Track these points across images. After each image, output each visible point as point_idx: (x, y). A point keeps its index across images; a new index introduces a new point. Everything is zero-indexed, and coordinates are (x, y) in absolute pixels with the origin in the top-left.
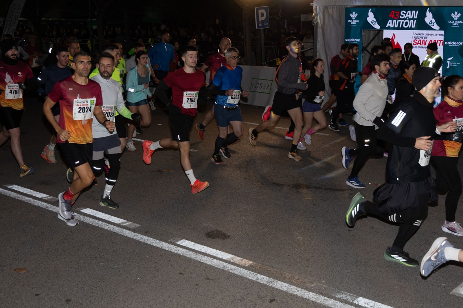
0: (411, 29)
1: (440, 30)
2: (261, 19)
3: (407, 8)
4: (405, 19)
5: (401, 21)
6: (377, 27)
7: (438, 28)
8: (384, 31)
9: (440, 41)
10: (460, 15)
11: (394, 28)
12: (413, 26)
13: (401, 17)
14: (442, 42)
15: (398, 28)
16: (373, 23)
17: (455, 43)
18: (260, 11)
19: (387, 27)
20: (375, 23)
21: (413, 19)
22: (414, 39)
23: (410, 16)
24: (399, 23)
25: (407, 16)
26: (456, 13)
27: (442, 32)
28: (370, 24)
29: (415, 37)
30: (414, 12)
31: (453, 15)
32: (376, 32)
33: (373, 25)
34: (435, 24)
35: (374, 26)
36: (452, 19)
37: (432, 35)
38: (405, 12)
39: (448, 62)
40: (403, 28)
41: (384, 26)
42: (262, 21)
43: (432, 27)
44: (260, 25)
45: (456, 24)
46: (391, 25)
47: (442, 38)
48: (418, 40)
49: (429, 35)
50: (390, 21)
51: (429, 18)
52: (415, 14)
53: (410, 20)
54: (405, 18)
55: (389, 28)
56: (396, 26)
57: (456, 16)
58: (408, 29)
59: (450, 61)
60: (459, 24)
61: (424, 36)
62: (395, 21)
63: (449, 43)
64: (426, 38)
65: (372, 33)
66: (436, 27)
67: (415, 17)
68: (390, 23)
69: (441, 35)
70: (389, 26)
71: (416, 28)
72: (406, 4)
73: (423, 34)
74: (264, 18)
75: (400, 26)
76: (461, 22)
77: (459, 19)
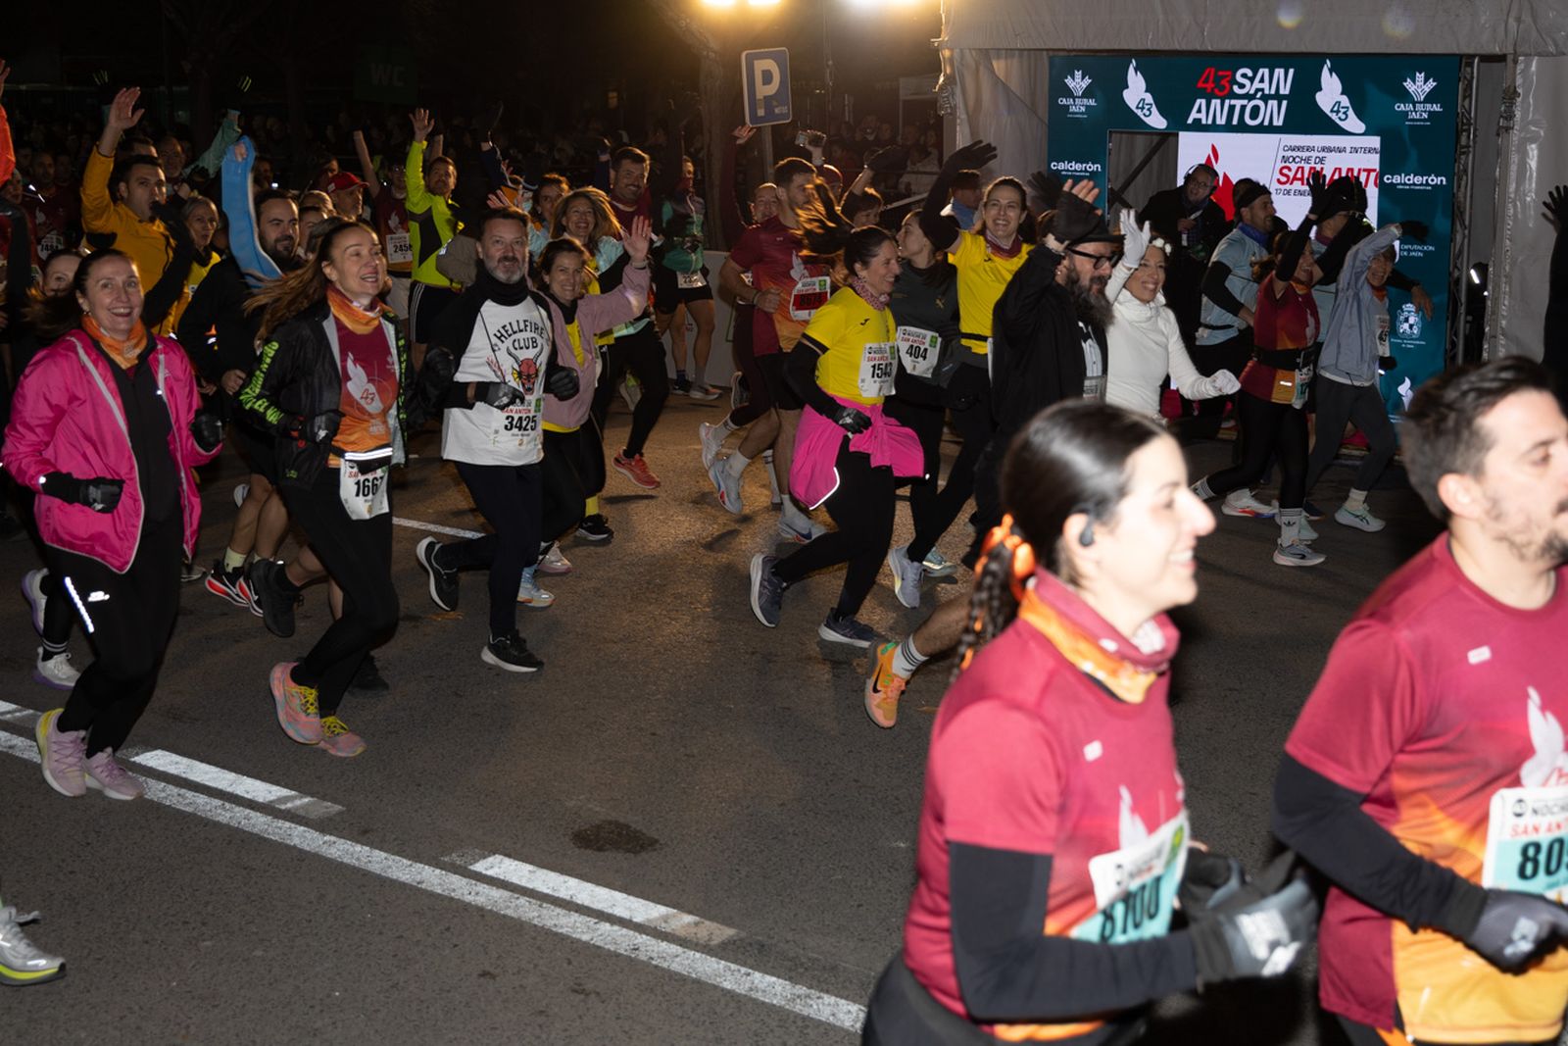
0: (1271, 129)
1: (1366, 133)
2: (764, 91)
4: (1249, 97)
5: (1238, 103)
6: (1157, 121)
7: (1361, 127)
8: (1182, 134)
9: (1369, 171)
10: (1431, 84)
11: (1213, 128)
12: (1278, 122)
13: (1236, 88)
14: (1373, 175)
15: (1228, 128)
16: (1143, 108)
17: (1418, 180)
18: (761, 65)
19: (1190, 121)
20: (1149, 109)
21: (1278, 97)
22: (1280, 165)
24: (1232, 108)
25: (1257, 85)
26: (1420, 77)
27: (1375, 142)
28: (1133, 111)
29: (1285, 159)
30: (1279, 72)
31: (1408, 84)
32: (1156, 139)
33: (1142, 117)
34: (1351, 112)
35: (1146, 120)
36: (1406, 97)
37: (1341, 150)
38: (1250, 73)
39: (1396, 243)
40: (1242, 128)
41: (1178, 120)
42: (765, 97)
43: (1341, 124)
44: (761, 112)
45: (1419, 113)
46: (1202, 116)
47: (1374, 161)
48: (1294, 167)
49: (1330, 150)
50: (1201, 102)
51: (1330, 93)
52: (1283, 80)
53: (1266, 98)
54: (1252, 92)
55: (1198, 126)
56: (1221, 121)
57: (1419, 86)
58: (1260, 129)
59: (1402, 239)
60: (1430, 113)
61: (1314, 154)
62: (1216, 102)
63: (1397, 179)
64: (1322, 160)
65: (1141, 144)
66: (1354, 123)
67: (1285, 90)
68: (1200, 111)
69: (1370, 150)
70: (1197, 121)
71: (1288, 128)
72: (1253, 47)
73: (1309, 149)
74: (772, 89)
75: (1235, 122)
76: (1437, 108)
77: (1430, 98)
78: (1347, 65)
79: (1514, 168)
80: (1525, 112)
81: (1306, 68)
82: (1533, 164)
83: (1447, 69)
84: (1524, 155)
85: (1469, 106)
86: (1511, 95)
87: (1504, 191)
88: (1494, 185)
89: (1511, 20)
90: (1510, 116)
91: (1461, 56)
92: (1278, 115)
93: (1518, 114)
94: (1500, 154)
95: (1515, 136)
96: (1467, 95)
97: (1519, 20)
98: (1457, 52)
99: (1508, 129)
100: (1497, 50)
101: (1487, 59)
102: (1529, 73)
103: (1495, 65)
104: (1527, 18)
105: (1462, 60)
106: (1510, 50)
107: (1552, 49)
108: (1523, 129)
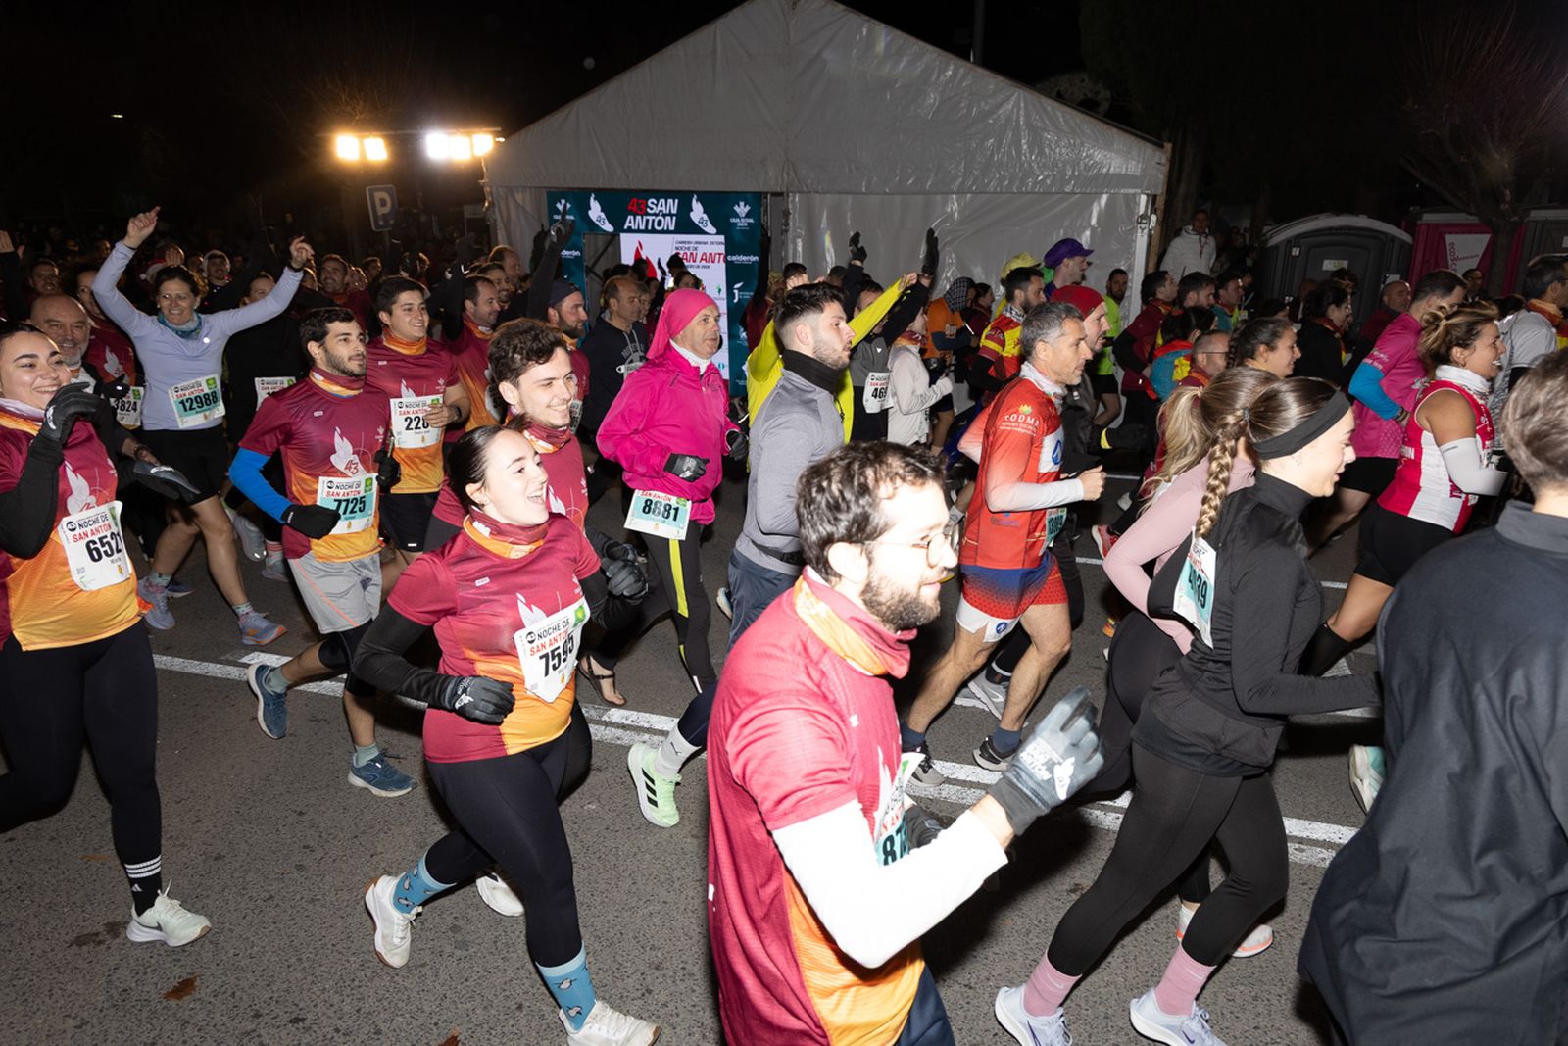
2: (382, 211)
3: (659, 194)
4: (656, 215)
5: (651, 218)
7: (714, 231)
8: (623, 235)
9: (720, 254)
10: (748, 208)
14: (722, 256)
15: (646, 231)
16: (600, 221)
17: (744, 258)
18: (379, 195)
20: (603, 221)
23: (664, 208)
24: (647, 221)
25: (659, 208)
26: (742, 204)
27: (722, 238)
28: (595, 223)
30: (670, 201)
31: (736, 208)
32: (609, 237)
33: (600, 225)
34: (709, 223)
36: (736, 215)
37: (705, 243)
39: (736, 292)
40: (653, 231)
41: (620, 228)
42: (384, 215)
43: (705, 229)
44: (381, 223)
45: (743, 223)
46: (632, 225)
47: (722, 249)
49: (699, 243)
51: (697, 213)
52: (673, 205)
53: (664, 215)
56: (642, 228)
57: (742, 209)
58: (663, 232)
59: (739, 289)
60: (749, 224)
61: (691, 245)
62: (639, 217)
63: (734, 258)
64: (696, 249)
65: (601, 241)
66: (710, 229)
67: (674, 211)
68: (630, 222)
69: (721, 243)
71: (677, 231)
72: (655, 187)
73: (689, 243)
74: (387, 209)
75: (649, 228)
76: (751, 220)
77: (748, 215)
78: (704, 197)
79: (791, 252)
80: (794, 222)
81: (684, 199)
82: (800, 249)
83: (756, 199)
84: (795, 246)
85: (768, 220)
86: (786, 214)
89: (785, 176)
90: (787, 225)
91: (761, 193)
92: (670, 223)
93: (791, 223)
94: (783, 243)
95: (790, 235)
96: (766, 214)
97: (788, 174)
98: (759, 190)
99: (787, 231)
100: (779, 190)
101: (775, 194)
102: (795, 201)
103: (780, 198)
104: (792, 174)
105: (763, 195)
106: (784, 190)
107: (805, 189)
108: (795, 231)
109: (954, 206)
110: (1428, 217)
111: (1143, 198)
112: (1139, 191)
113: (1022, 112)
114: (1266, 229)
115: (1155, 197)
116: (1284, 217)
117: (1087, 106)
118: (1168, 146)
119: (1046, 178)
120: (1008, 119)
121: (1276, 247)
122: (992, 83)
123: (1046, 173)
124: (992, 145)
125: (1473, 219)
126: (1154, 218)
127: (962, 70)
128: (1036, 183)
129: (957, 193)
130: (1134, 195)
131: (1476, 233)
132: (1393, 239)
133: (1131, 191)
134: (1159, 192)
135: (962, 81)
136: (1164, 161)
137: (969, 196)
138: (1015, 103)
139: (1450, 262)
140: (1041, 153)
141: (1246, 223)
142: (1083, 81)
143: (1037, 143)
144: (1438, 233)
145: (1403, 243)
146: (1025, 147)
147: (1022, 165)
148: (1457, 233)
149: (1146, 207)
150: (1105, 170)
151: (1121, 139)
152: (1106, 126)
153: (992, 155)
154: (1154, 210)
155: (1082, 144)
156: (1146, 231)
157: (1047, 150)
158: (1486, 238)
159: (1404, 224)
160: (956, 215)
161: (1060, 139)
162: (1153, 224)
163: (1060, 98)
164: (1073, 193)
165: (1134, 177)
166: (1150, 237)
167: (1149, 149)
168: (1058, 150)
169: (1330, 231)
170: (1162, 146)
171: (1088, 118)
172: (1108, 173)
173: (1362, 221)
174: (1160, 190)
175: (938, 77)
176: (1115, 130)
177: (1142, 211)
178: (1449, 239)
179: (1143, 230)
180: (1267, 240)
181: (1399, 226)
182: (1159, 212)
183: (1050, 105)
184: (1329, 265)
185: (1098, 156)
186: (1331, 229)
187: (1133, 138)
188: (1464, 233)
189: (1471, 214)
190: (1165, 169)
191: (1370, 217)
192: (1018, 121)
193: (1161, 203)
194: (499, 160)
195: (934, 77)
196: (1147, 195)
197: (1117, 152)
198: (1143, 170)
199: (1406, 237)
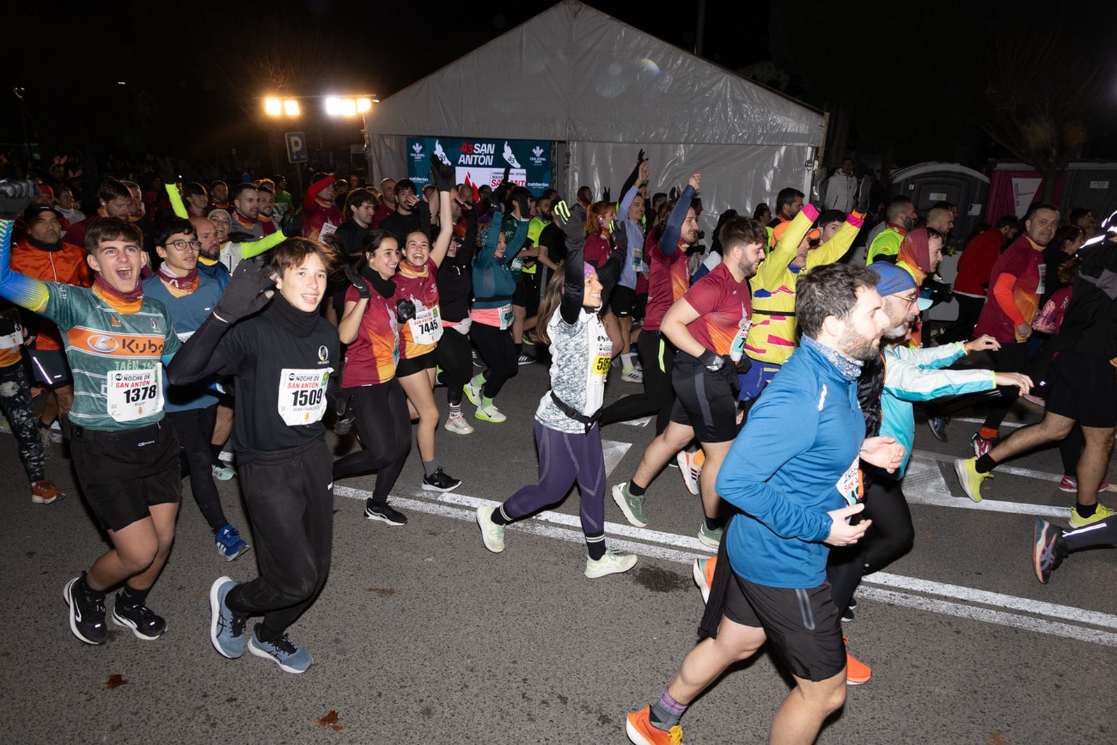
0: (488, 166)
1: (521, 168)
2: (295, 149)
3: (483, 141)
4: (480, 154)
5: (476, 156)
6: (446, 162)
7: (519, 166)
10: (542, 151)
11: (468, 165)
12: (490, 164)
13: (475, 151)
15: (473, 166)
16: (442, 158)
17: (539, 185)
18: (293, 139)
19: (460, 161)
20: (444, 158)
21: (490, 154)
22: (492, 179)
23: (485, 150)
24: (474, 158)
25: (482, 150)
26: (538, 148)
27: (524, 171)
29: (494, 177)
30: (490, 145)
31: (534, 150)
34: (515, 160)
36: (534, 156)
38: (479, 146)
40: (478, 166)
42: (297, 152)
43: (512, 165)
44: (295, 157)
45: (538, 161)
46: (463, 161)
47: (524, 178)
50: (463, 156)
51: (508, 153)
52: (491, 148)
53: (485, 155)
54: (480, 151)
55: (462, 165)
56: (470, 163)
57: (538, 151)
58: (484, 166)
60: (542, 161)
62: (468, 156)
63: (532, 185)
66: (516, 164)
67: (492, 152)
68: (462, 159)
69: (523, 174)
70: (462, 163)
71: (494, 166)
72: (480, 136)
74: (299, 148)
75: (475, 163)
76: (544, 159)
77: (542, 156)
78: (512, 143)
79: (570, 181)
80: (573, 161)
81: (499, 144)
82: (576, 179)
83: (548, 146)
84: (573, 177)
85: (555, 159)
86: (568, 155)
87: (568, 190)
88: (565, 186)
89: (567, 129)
90: (568, 163)
91: (551, 141)
92: (489, 160)
93: (571, 162)
94: (566, 176)
95: (570, 170)
96: (554, 155)
97: (569, 129)
98: (549, 139)
99: (568, 167)
100: (563, 139)
101: (560, 142)
102: (574, 147)
103: (564, 145)
104: (572, 128)
105: (552, 142)
106: (567, 139)
107: (581, 139)
108: (573, 167)
109: (681, 152)
110: (1001, 166)
111: (810, 149)
112: (806, 144)
113: (728, 90)
114: (892, 171)
115: (817, 149)
116: (906, 163)
117: (772, 85)
118: (827, 114)
119: (743, 134)
120: (719, 94)
121: (899, 184)
122: (708, 69)
123: (744, 131)
124: (708, 111)
125: (1030, 168)
126: (816, 163)
127: (688, 61)
128: (737, 138)
129: (684, 143)
130: (803, 147)
131: (1033, 177)
132: (977, 180)
133: (802, 144)
134: (821, 146)
135: (687, 69)
136: (824, 124)
137: (692, 145)
138: (724, 83)
139: (1015, 196)
140: (741, 117)
141: (879, 166)
142: (770, 68)
143: (738, 111)
144: (1008, 175)
145: (984, 183)
146: (730, 113)
147: (728, 125)
148: (1020, 177)
149: (811, 156)
150: (784, 130)
151: (795, 109)
152: (785, 100)
153: (708, 118)
154: (817, 158)
155: (769, 112)
156: (811, 172)
157: (745, 116)
158: (1039, 181)
159: (984, 170)
160: (683, 158)
161: (754, 108)
162: (816, 167)
163: (755, 80)
164: (762, 145)
165: (803, 134)
166: (814, 175)
167: (814, 116)
168: (752, 116)
169: (934, 174)
170: (822, 114)
171: (773, 95)
172: (786, 132)
173: (956, 168)
174: (821, 144)
175: (672, 65)
176: (791, 103)
177: (808, 158)
178: (1015, 181)
179: (809, 171)
180: (892, 179)
181: (980, 171)
182: (820, 158)
183: (747, 85)
184: (933, 197)
185: (779, 120)
186: (936, 172)
187: (803, 108)
188: (1024, 177)
189: (1028, 164)
190: (824, 130)
191: (962, 164)
192: (726, 95)
193: (821, 152)
194: (374, 118)
195: (669, 65)
196: (813, 147)
197: (793, 118)
198: (810, 130)
199: (986, 179)
